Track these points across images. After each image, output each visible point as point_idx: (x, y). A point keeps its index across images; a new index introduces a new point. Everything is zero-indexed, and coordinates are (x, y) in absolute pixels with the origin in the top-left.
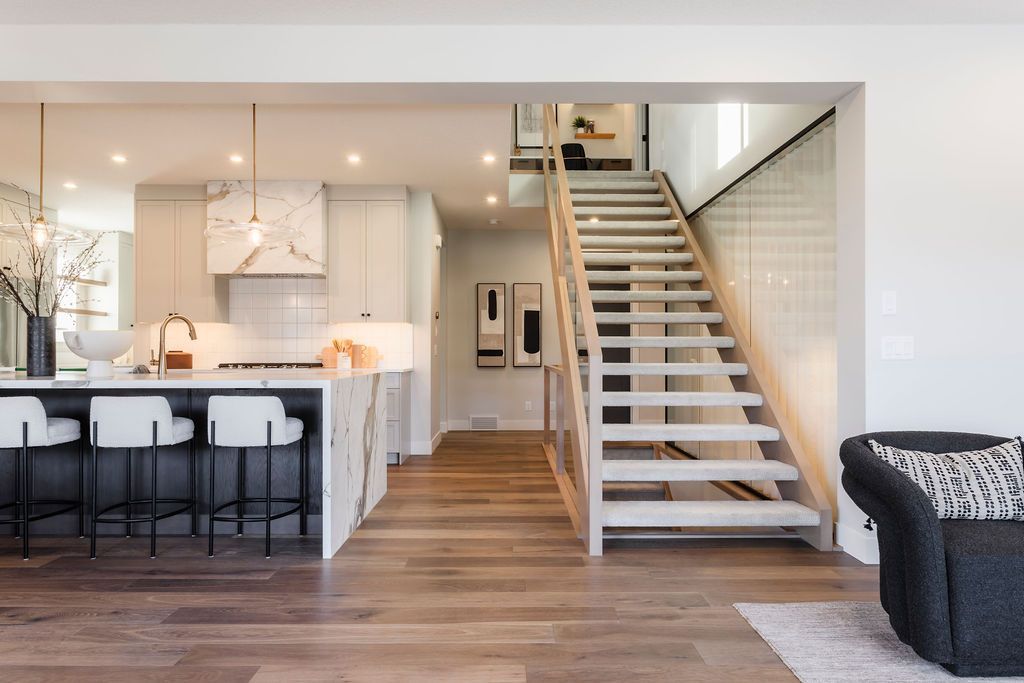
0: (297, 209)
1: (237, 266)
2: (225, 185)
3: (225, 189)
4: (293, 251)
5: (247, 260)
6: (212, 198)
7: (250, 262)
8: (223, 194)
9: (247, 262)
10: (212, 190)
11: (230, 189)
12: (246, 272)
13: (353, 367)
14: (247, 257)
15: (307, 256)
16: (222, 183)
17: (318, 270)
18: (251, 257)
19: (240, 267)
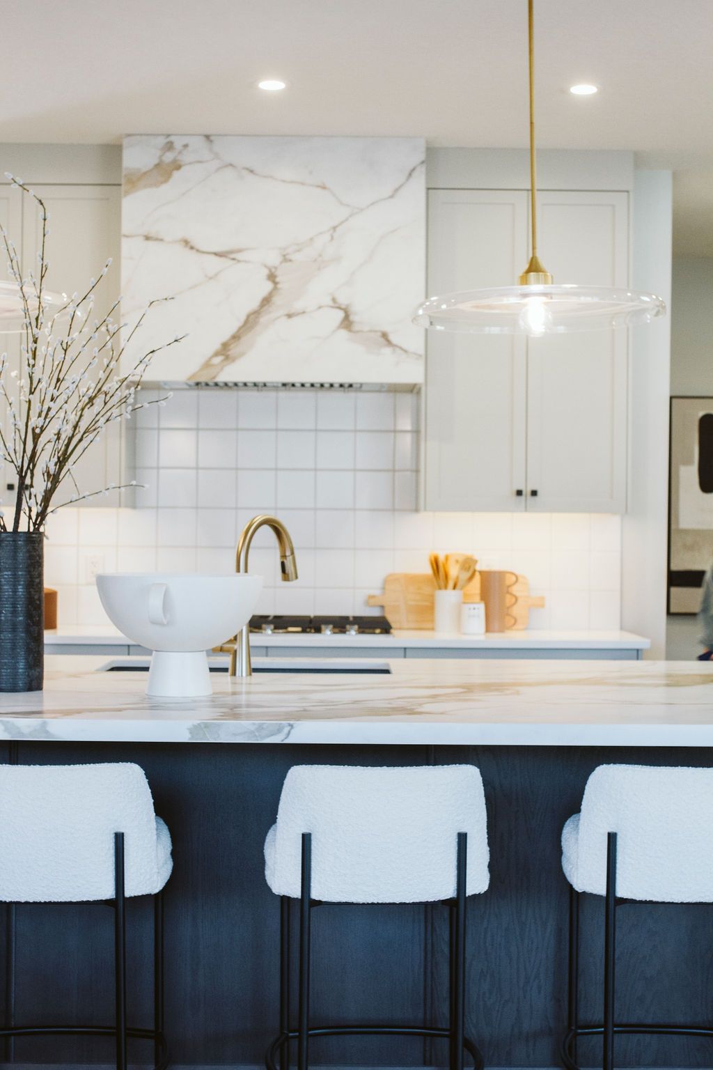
0: (362, 210)
1: (202, 360)
2: (170, 146)
3: (169, 157)
4: (347, 323)
5: (225, 346)
6: (136, 180)
7: (233, 351)
8: (165, 171)
9: (226, 351)
10: (135, 159)
11: (186, 157)
12: (221, 379)
13: (488, 630)
14: (226, 336)
15: (384, 335)
16: (161, 141)
17: (411, 373)
18: (236, 337)
19: (207, 365)
